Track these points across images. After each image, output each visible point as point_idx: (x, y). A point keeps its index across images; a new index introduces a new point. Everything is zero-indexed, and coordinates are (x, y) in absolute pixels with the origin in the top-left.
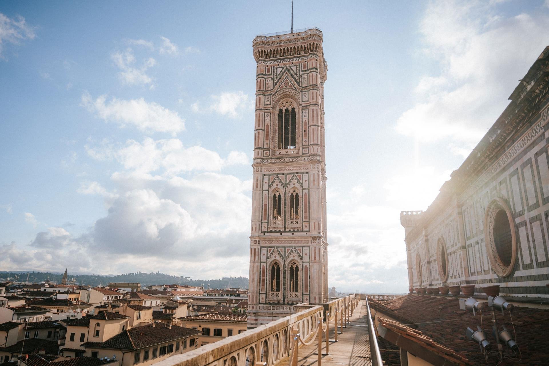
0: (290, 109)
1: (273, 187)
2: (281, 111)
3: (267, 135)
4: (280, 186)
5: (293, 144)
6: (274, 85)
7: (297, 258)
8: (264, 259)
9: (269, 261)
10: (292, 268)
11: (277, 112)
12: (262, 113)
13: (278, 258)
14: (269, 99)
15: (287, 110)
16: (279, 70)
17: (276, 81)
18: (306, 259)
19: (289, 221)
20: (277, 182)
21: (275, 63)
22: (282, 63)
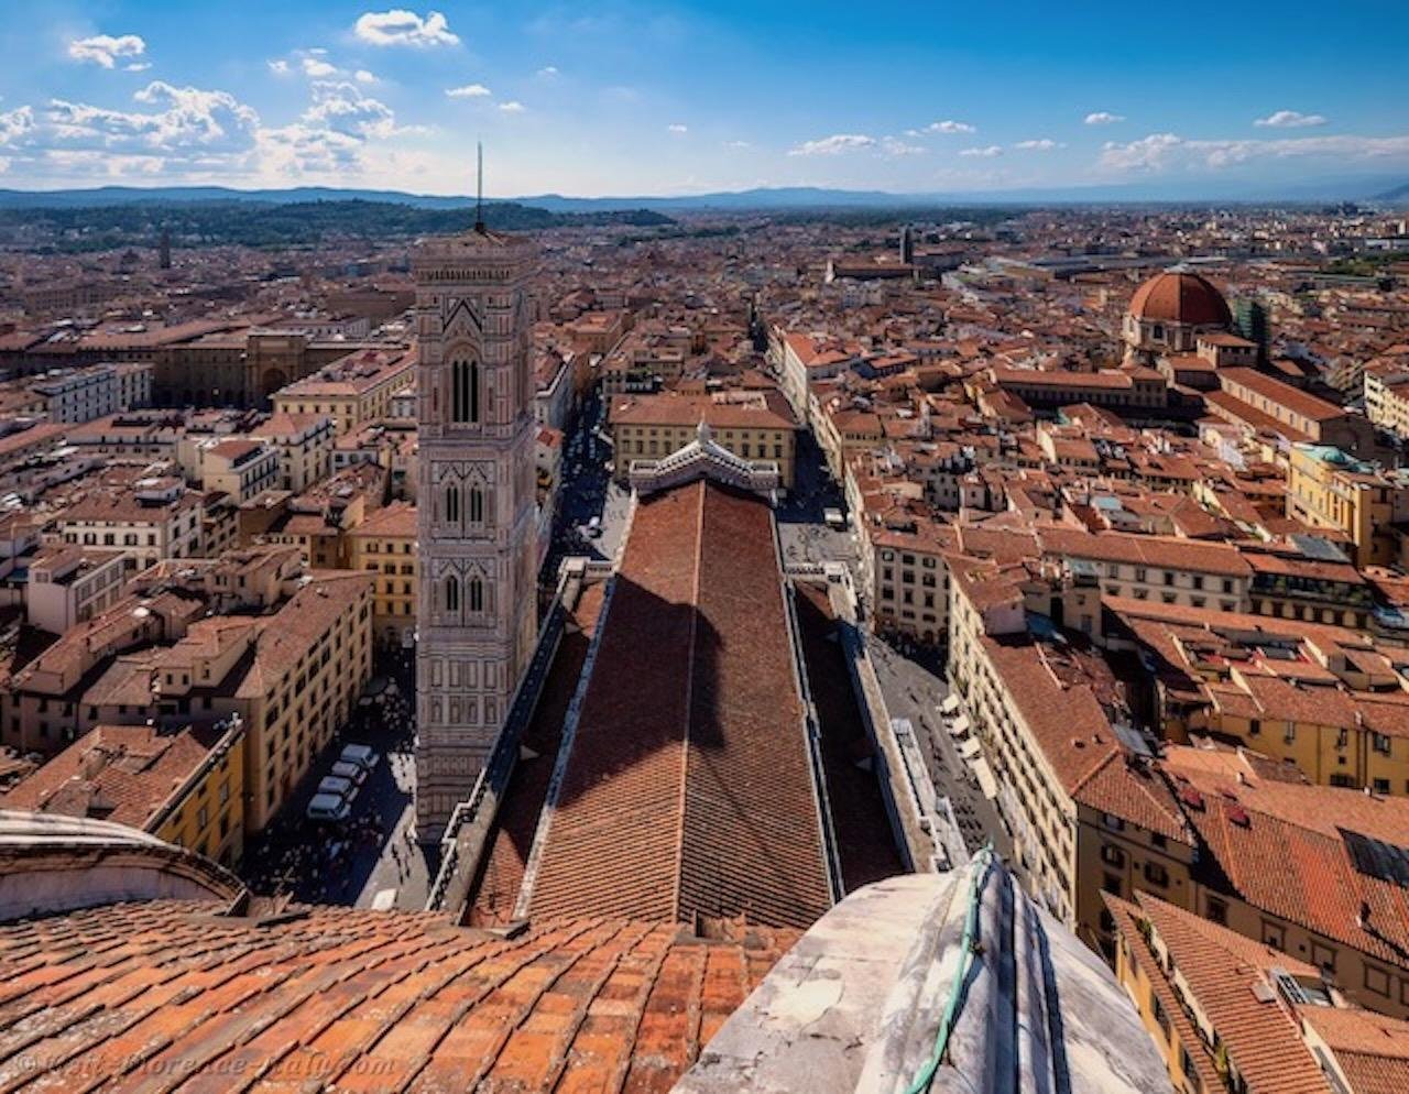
0: (470, 363)
1: (446, 479)
2: (456, 363)
3: (436, 404)
4: (455, 478)
5: (475, 419)
6: (445, 327)
7: (479, 573)
8: (436, 572)
9: (443, 576)
10: (473, 584)
11: (450, 366)
12: (426, 370)
13: (455, 573)
14: (438, 348)
15: (465, 363)
16: (452, 302)
17: (447, 319)
18: (490, 573)
19: (469, 525)
20: (451, 473)
21: (444, 290)
22: (455, 290)
